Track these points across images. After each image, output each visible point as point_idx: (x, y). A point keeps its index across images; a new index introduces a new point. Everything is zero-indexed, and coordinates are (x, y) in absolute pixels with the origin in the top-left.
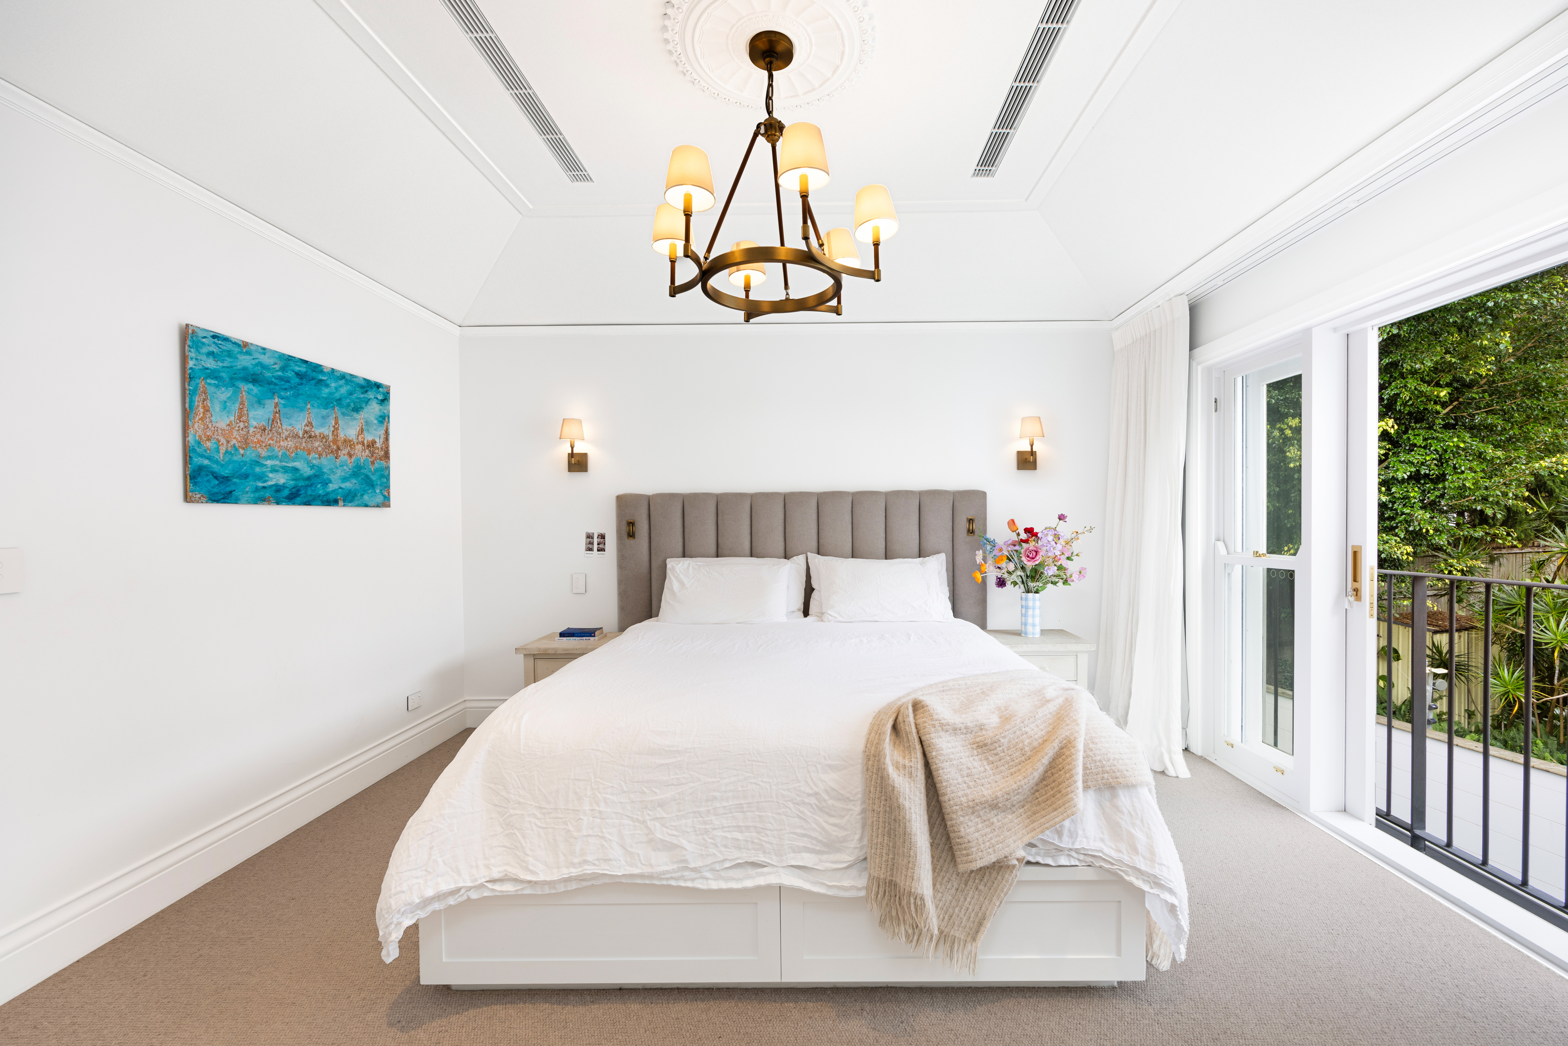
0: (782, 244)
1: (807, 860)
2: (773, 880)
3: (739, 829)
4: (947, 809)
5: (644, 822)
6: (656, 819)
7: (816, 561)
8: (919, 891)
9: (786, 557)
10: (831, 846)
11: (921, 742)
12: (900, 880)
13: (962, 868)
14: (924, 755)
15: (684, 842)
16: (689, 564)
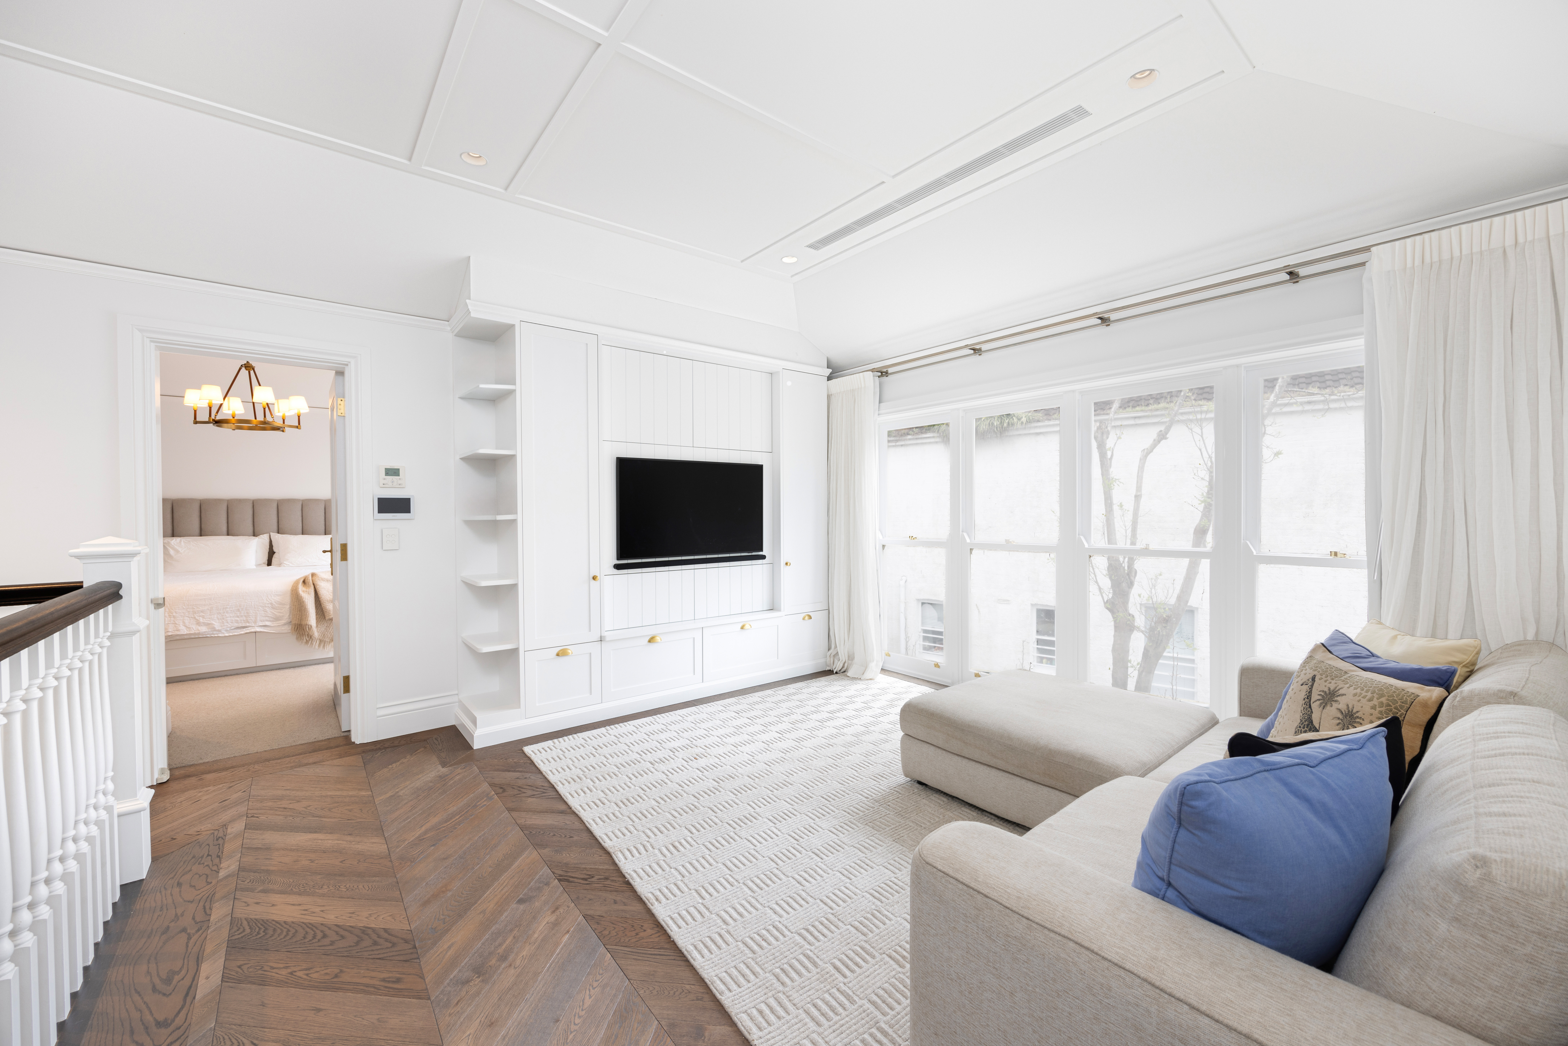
0: (256, 418)
1: (268, 623)
2: (253, 630)
3: (238, 617)
4: (322, 602)
5: (195, 618)
6: (200, 616)
7: (276, 537)
8: (310, 624)
9: (255, 534)
10: (277, 619)
11: (314, 584)
12: (303, 623)
13: (327, 618)
14: (315, 588)
15: (214, 623)
16: (181, 540)
